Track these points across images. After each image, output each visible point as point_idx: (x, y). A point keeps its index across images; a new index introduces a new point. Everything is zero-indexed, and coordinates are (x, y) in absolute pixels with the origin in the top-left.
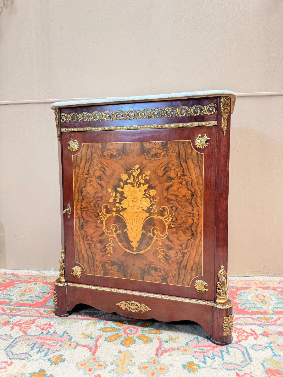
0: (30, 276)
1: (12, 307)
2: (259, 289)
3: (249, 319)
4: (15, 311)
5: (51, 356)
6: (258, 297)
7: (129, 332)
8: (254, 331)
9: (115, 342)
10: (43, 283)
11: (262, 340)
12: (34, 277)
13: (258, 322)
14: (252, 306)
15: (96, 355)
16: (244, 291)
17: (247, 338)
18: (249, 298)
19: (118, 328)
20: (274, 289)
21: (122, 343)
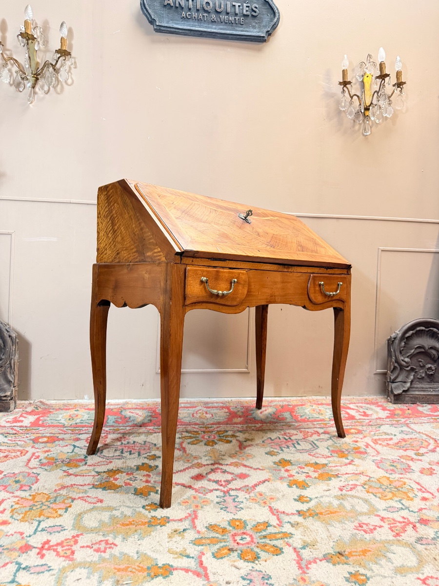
0: (63, 404)
1: (69, 428)
2: (314, 405)
3: (310, 425)
4: (77, 431)
5: (146, 455)
6: (314, 411)
7: (207, 438)
8: (317, 431)
9: (199, 444)
10: (85, 409)
11: (324, 436)
12: (70, 405)
13: (318, 426)
14: (311, 416)
15: (187, 452)
16: (301, 407)
17: (311, 436)
18: (307, 411)
19: (195, 436)
21: (205, 444)
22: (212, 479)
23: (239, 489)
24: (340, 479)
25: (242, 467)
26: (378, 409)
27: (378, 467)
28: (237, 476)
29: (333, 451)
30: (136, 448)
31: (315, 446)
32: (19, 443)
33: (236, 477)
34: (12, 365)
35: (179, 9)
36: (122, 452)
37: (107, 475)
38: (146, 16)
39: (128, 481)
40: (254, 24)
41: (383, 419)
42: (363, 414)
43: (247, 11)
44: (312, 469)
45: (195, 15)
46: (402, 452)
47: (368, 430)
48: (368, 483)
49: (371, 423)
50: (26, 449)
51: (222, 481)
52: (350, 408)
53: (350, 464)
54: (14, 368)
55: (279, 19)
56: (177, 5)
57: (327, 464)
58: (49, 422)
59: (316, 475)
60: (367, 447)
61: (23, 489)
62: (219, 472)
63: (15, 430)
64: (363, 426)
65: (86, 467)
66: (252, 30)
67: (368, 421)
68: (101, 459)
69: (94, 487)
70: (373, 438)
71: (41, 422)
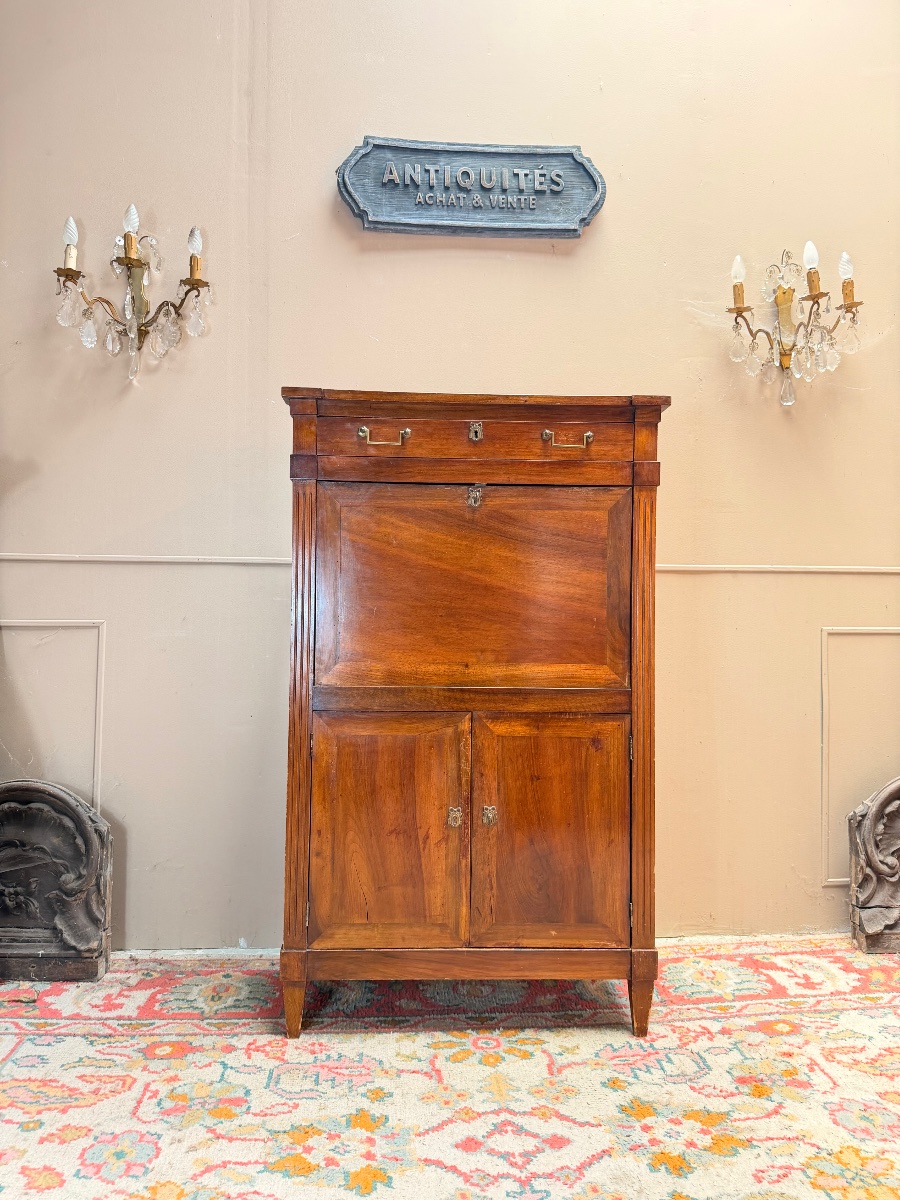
0: (200, 961)
1: (214, 1021)
2: (703, 961)
3: (693, 1011)
4: (228, 1028)
5: (362, 1090)
6: (702, 974)
7: (484, 1045)
8: (706, 1029)
9: (467, 1062)
10: (243, 972)
11: (722, 1041)
12: (212, 961)
13: (711, 1015)
14: (695, 989)
15: (445, 1082)
16: (675, 965)
17: (695, 1039)
18: (685, 975)
19: (459, 1041)
20: (730, 958)
21: (480, 1062)
22: (496, 1148)
23: (550, 1176)
24: (756, 1151)
25: (554, 1119)
26: (835, 968)
27: (835, 1122)
28: (545, 1141)
29: (742, 1081)
30: (344, 1071)
31: (702, 1065)
32: (117, 1058)
33: (543, 1146)
34: (102, 888)
35: (411, 189)
36: (317, 1082)
37: (292, 1141)
38: (349, 204)
39: (332, 1154)
40: (555, 207)
41: (845, 993)
42: (803, 981)
43: (541, 183)
44: (699, 1126)
45: (441, 196)
46: (884, 1084)
47: (813, 1025)
48: (815, 1163)
49: (819, 1007)
50: (132, 1074)
51: (517, 1154)
52: (774, 967)
53: (776, 1112)
54: (105, 893)
55: (604, 194)
56: (408, 181)
57: (728, 1113)
58: (174, 1005)
59: (707, 1140)
60: (812, 1070)
61: (131, 1173)
62: (510, 1133)
63: (110, 1027)
64: (801, 1013)
65: (248, 1119)
66: (552, 218)
67: (812, 1001)
68: (279, 1100)
69: (269, 1168)
70: (825, 1046)
71: (157, 1007)
